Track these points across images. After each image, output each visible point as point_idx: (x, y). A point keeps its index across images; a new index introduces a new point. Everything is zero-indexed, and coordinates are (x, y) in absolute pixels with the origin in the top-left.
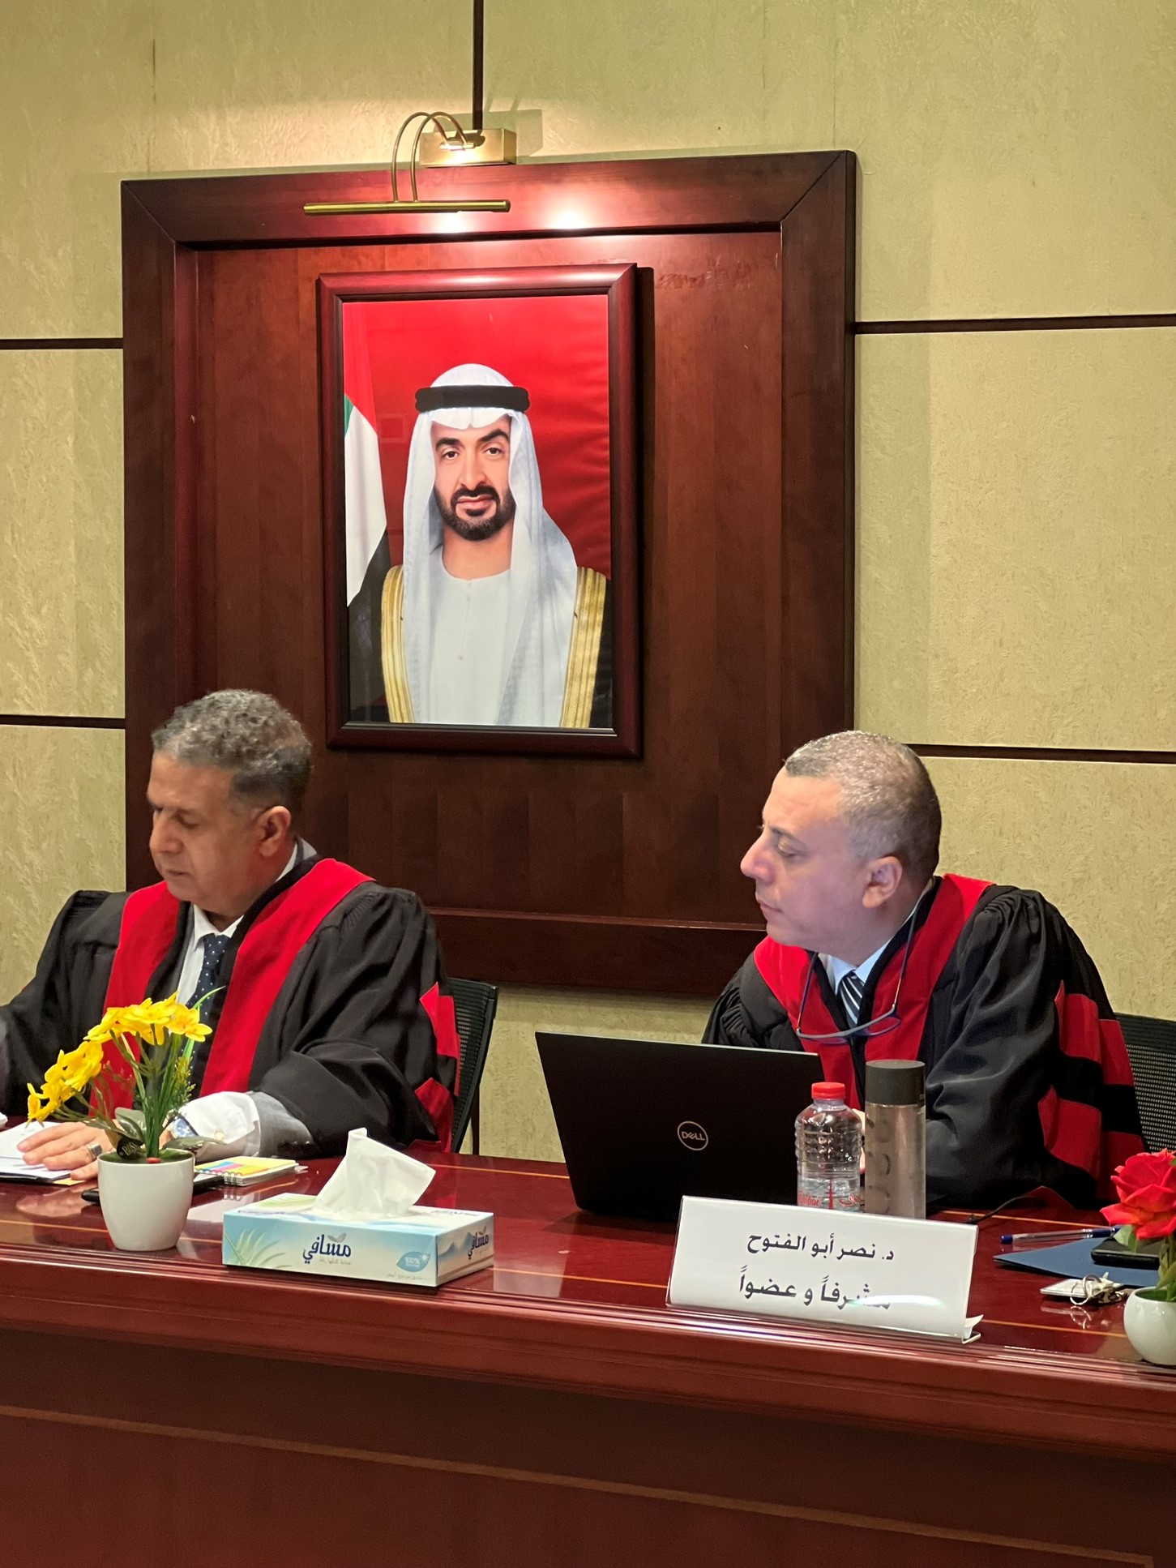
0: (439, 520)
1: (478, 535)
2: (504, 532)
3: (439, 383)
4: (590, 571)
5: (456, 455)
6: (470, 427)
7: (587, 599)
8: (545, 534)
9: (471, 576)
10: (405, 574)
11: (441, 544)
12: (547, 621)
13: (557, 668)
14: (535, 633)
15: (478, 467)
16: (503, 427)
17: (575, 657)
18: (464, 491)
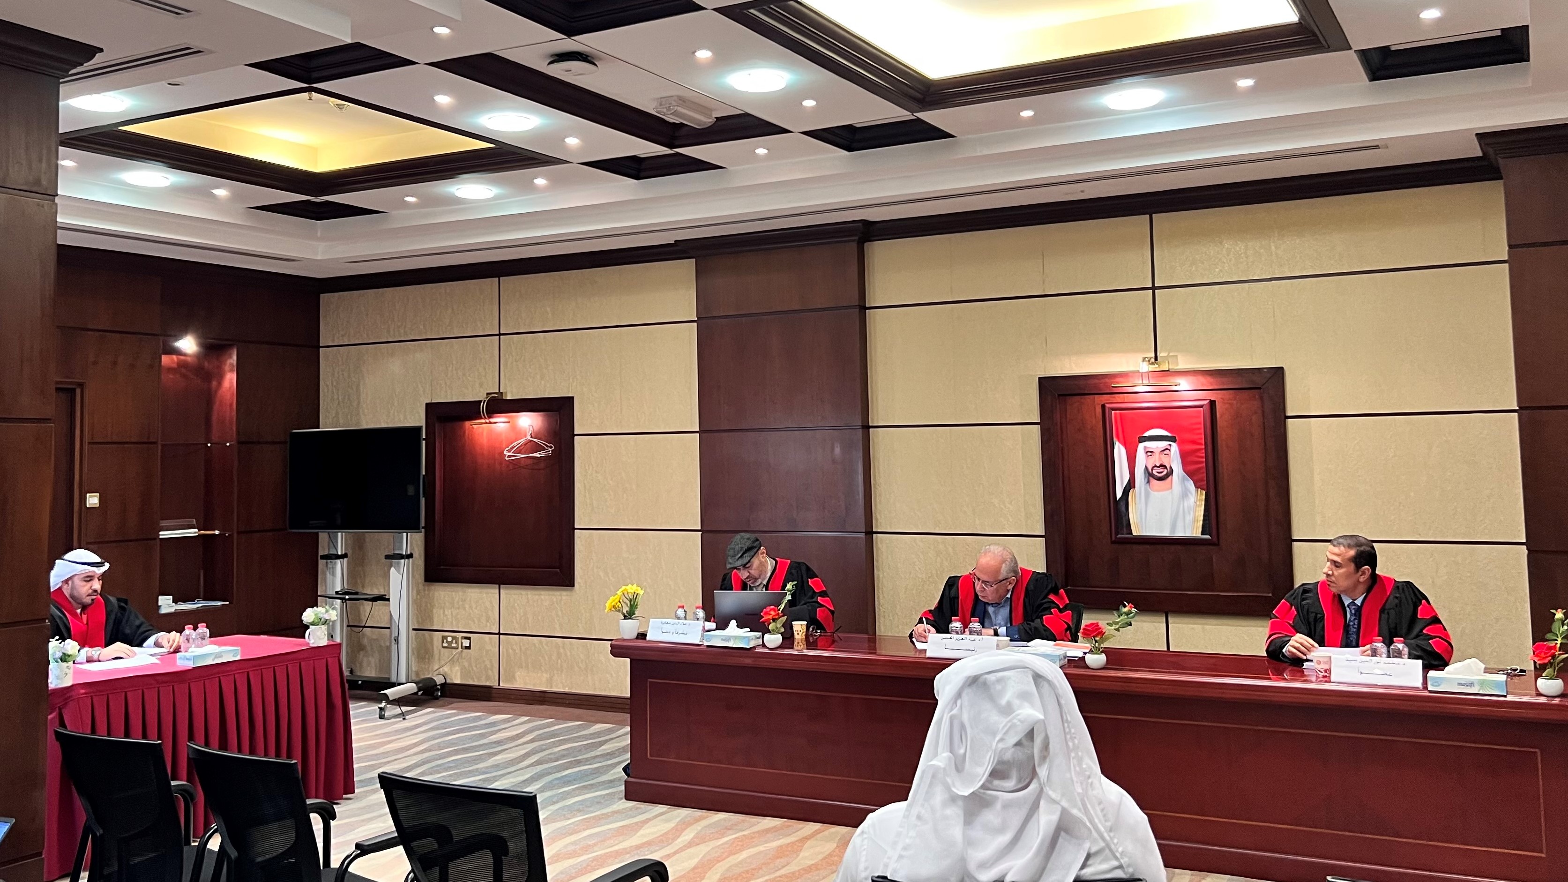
0: (1147, 475)
1: (1160, 479)
2: (1170, 477)
4: (1199, 489)
11: (1148, 482)
12: (1186, 504)
13: (1189, 518)
15: (1160, 459)
18: (1156, 466)
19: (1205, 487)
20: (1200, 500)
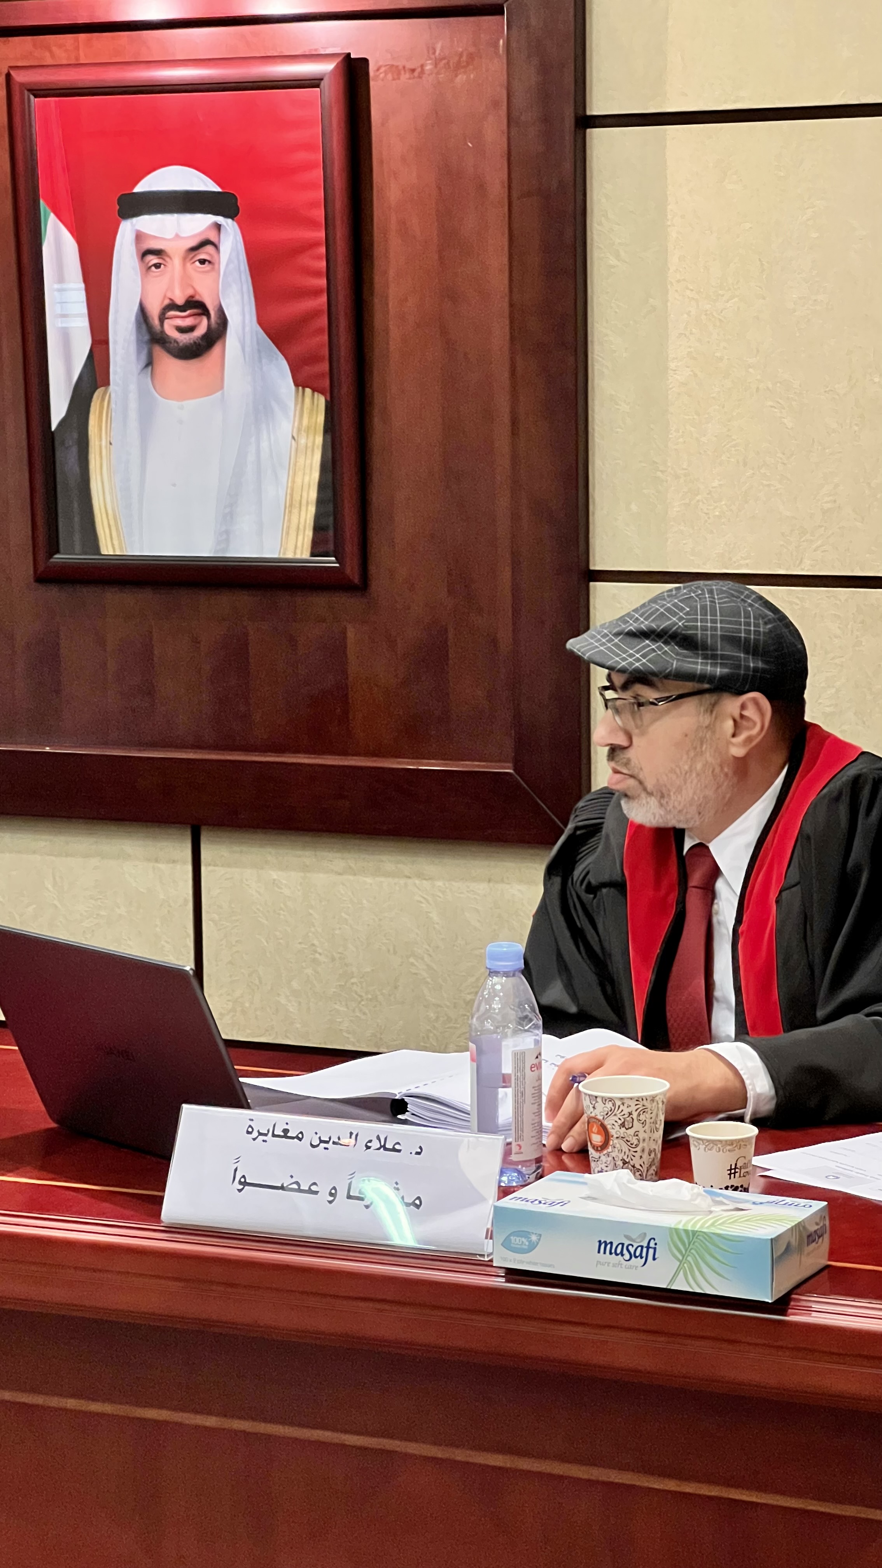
3: (143, 186)
4: (308, 391)
5: (162, 266)
6: (177, 236)
7: (305, 421)
8: (259, 351)
9: (182, 397)
10: (113, 396)
12: (264, 445)
14: (251, 457)
16: (213, 237)
17: (293, 482)
19: (327, 383)
20: (308, 428)
